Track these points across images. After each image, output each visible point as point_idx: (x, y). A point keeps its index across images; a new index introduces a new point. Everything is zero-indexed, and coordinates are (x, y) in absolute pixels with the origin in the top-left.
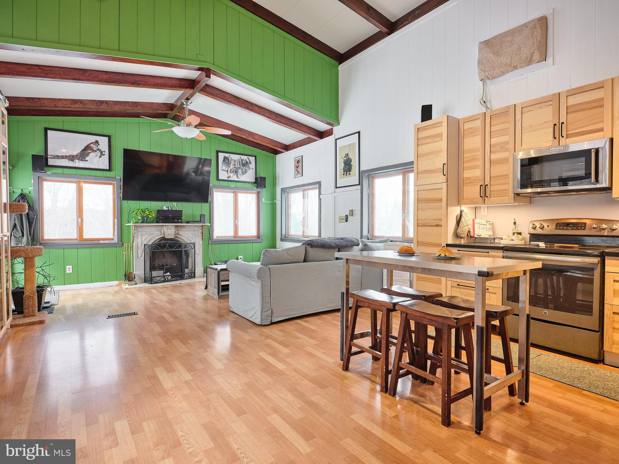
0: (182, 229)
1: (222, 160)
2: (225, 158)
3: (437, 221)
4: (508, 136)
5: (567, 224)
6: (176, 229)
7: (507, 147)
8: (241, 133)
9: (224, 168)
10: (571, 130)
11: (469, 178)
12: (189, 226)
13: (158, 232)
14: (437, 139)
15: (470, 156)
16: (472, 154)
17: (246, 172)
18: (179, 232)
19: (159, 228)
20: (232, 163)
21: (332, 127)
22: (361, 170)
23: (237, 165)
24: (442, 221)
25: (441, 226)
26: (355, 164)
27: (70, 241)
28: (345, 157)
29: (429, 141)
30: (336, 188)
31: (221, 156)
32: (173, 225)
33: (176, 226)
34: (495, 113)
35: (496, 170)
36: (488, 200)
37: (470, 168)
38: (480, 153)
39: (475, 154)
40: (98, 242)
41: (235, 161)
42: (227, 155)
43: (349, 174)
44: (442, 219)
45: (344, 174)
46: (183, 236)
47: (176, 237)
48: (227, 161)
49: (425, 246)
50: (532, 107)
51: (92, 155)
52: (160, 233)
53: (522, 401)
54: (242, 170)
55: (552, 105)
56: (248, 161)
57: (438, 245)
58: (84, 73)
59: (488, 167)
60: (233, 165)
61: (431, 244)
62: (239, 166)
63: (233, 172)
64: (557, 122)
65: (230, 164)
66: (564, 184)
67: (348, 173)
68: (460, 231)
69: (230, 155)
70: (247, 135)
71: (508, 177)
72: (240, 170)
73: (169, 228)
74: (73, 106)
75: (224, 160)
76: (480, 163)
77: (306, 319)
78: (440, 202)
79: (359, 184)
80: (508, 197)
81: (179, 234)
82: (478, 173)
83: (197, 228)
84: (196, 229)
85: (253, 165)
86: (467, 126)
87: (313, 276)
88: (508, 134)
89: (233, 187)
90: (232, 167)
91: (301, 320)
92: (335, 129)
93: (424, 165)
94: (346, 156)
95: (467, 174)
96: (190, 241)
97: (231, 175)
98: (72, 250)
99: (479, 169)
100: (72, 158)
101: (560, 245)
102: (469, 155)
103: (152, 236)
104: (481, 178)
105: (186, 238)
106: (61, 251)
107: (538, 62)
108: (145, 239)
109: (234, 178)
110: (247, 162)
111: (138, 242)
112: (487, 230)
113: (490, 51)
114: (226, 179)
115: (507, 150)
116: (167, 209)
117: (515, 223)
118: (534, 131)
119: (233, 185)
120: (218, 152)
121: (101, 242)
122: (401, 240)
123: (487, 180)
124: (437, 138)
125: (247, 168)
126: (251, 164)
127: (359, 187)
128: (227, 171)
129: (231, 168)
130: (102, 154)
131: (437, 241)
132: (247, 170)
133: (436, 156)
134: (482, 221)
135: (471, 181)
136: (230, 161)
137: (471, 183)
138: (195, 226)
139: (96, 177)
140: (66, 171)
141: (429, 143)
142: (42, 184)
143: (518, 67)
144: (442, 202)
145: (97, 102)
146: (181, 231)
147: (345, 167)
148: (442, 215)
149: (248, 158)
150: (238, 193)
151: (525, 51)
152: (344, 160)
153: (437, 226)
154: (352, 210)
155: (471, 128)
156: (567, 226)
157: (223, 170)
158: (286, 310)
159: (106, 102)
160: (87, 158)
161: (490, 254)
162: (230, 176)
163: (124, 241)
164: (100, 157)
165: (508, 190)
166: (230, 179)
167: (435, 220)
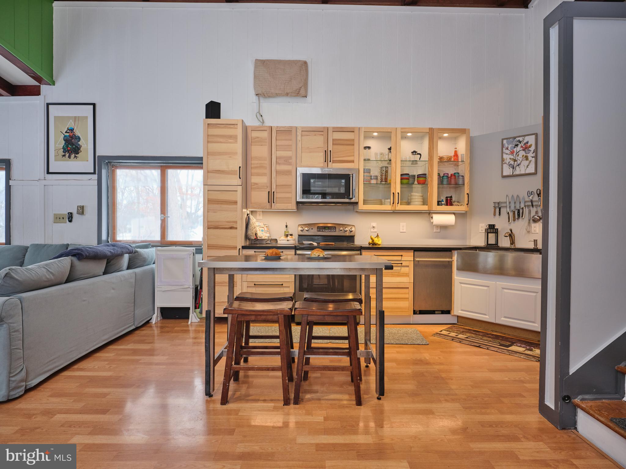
3: (231, 224)
4: (291, 152)
5: (324, 227)
7: (290, 161)
10: (336, 158)
11: (256, 184)
14: (230, 141)
15: (257, 164)
16: (260, 162)
21: (40, 85)
22: (97, 154)
24: (237, 223)
25: (236, 228)
26: (86, 144)
28: (66, 132)
29: (221, 140)
30: (48, 173)
34: (281, 129)
35: (282, 180)
36: (275, 206)
37: (258, 175)
38: (267, 162)
39: (262, 162)
43: (75, 157)
44: (237, 221)
45: (64, 156)
49: (219, 249)
50: (310, 133)
53: (367, 364)
55: (323, 135)
57: (233, 248)
59: (274, 176)
61: (225, 247)
64: (326, 150)
66: (332, 197)
67: (73, 156)
68: (251, 233)
71: (291, 187)
76: (267, 171)
77: (76, 367)
78: (235, 205)
79: (94, 173)
80: (291, 204)
82: (264, 180)
86: (255, 134)
87: (84, 301)
88: (291, 151)
91: (71, 371)
92: (44, 88)
93: (213, 163)
94: (68, 131)
95: (254, 180)
99: (266, 177)
101: (326, 243)
102: (257, 162)
104: (269, 185)
107: (303, 97)
112: (265, 232)
113: (267, 72)
115: (290, 164)
117: (286, 226)
118: (310, 152)
122: (159, 244)
123: (274, 188)
124: (231, 139)
127: (95, 177)
131: (231, 244)
133: (230, 157)
134: (260, 224)
135: (258, 187)
137: (258, 188)
141: (221, 142)
143: (289, 95)
144: (237, 205)
147: (67, 147)
148: (236, 217)
151: (295, 84)
152: (65, 136)
153: (231, 228)
154: (83, 207)
155: (258, 137)
156: (324, 228)
158: (48, 362)
161: (284, 253)
165: (291, 198)
167: (228, 222)
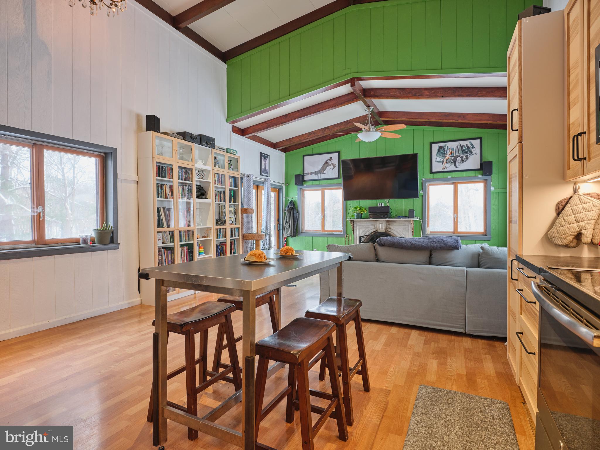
0: (393, 224)
1: (437, 151)
2: (440, 148)
6: (388, 224)
8: (448, 118)
9: (439, 159)
11: (573, 124)
12: (400, 221)
13: (372, 226)
15: (574, 79)
16: (575, 74)
17: (467, 158)
18: (390, 226)
19: (373, 223)
20: (449, 152)
23: (455, 154)
27: (318, 232)
29: (513, 74)
31: (435, 147)
32: (384, 220)
33: (388, 221)
36: (587, 166)
37: (574, 103)
38: (580, 69)
39: (577, 71)
40: (332, 233)
41: (452, 149)
42: (442, 145)
46: (394, 230)
47: (388, 231)
48: (442, 151)
51: (328, 168)
52: (374, 227)
54: (462, 157)
56: (470, 145)
58: (286, 117)
60: (450, 155)
62: (457, 154)
63: (449, 162)
65: (447, 153)
68: (553, 232)
69: (446, 145)
70: (456, 118)
72: (459, 158)
73: (380, 223)
74: (309, 137)
75: (439, 151)
76: (580, 90)
81: (390, 228)
83: (408, 222)
84: (407, 224)
85: (477, 150)
86: (572, 18)
89: (449, 178)
90: (448, 156)
96: (400, 235)
97: (448, 165)
98: (317, 238)
99: (579, 103)
100: (316, 173)
102: (573, 76)
103: (368, 229)
105: (397, 232)
106: (311, 238)
108: (362, 232)
109: (452, 168)
110: (468, 147)
111: (357, 235)
114: (441, 170)
116: (380, 206)
119: (449, 176)
120: (431, 144)
121: (335, 233)
125: (468, 154)
126: (474, 149)
128: (443, 162)
129: (447, 158)
130: (334, 167)
132: (468, 157)
135: (575, 130)
136: (446, 150)
138: (405, 221)
139: (331, 185)
140: (314, 183)
141: (513, 78)
142: (303, 193)
145: (322, 130)
146: (392, 225)
149: (470, 142)
150: (458, 184)
155: (574, 21)
157: (438, 162)
159: (328, 128)
160: (325, 172)
162: (446, 167)
163: (348, 233)
164: (333, 169)
166: (445, 170)
